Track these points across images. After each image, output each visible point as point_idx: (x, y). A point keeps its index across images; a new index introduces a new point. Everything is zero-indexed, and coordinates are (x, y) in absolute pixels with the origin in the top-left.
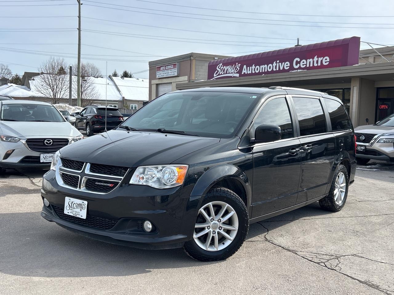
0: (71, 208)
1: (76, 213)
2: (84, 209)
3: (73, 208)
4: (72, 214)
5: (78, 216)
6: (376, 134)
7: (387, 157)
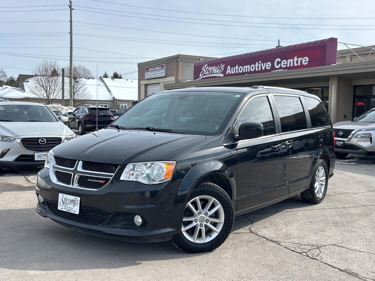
0: (64, 204)
1: (69, 209)
2: (77, 205)
3: (66, 204)
4: (65, 210)
5: (71, 212)
6: (353, 130)
7: (364, 151)
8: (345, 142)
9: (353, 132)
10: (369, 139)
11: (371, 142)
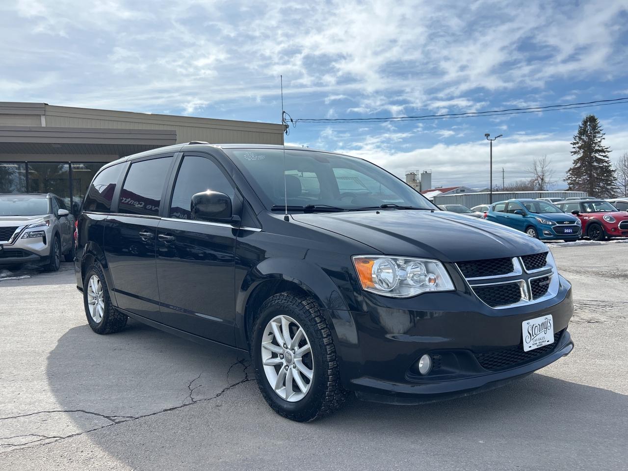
0: (532, 337)
1: (540, 341)
2: (549, 328)
3: (535, 336)
4: (535, 347)
5: (544, 344)
6: (17, 227)
7: (37, 256)
8: (4, 247)
9: (17, 231)
10: (42, 238)
11: (45, 242)
